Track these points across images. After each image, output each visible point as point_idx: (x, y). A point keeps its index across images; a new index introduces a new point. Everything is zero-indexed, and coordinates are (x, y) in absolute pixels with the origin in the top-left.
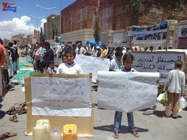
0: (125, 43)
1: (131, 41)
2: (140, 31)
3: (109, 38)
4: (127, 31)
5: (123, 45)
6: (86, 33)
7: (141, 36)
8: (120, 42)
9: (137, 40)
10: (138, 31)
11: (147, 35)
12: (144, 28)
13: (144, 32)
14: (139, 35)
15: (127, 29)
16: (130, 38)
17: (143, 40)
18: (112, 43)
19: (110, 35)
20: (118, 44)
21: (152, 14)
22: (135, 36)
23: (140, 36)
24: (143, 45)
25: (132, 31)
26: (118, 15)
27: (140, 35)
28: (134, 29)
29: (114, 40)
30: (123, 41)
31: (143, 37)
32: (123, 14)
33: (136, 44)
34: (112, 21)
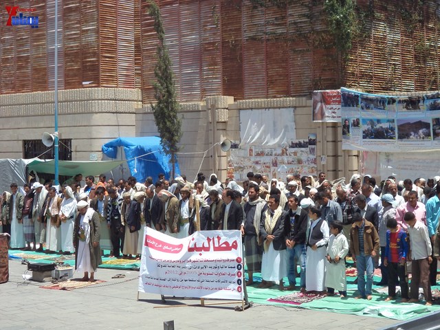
0: (303, 149)
1: (335, 142)
2: (376, 107)
3: (221, 126)
4: (319, 105)
5: (295, 153)
6: (96, 106)
7: (385, 125)
8: (279, 145)
9: (364, 137)
10: (368, 108)
11: (409, 124)
12: (392, 101)
13: (394, 111)
14: (372, 122)
15: (318, 98)
16: (330, 130)
17: (391, 138)
18: (235, 146)
19: (223, 116)
20: (266, 151)
21: (377, 43)
22: (356, 124)
23: (378, 126)
24: (388, 155)
25: (340, 106)
26: (253, 39)
27: (379, 121)
28: (349, 101)
29: (243, 135)
30: (297, 141)
31: (392, 129)
32: (278, 38)
33: (359, 152)
34: (219, 60)
